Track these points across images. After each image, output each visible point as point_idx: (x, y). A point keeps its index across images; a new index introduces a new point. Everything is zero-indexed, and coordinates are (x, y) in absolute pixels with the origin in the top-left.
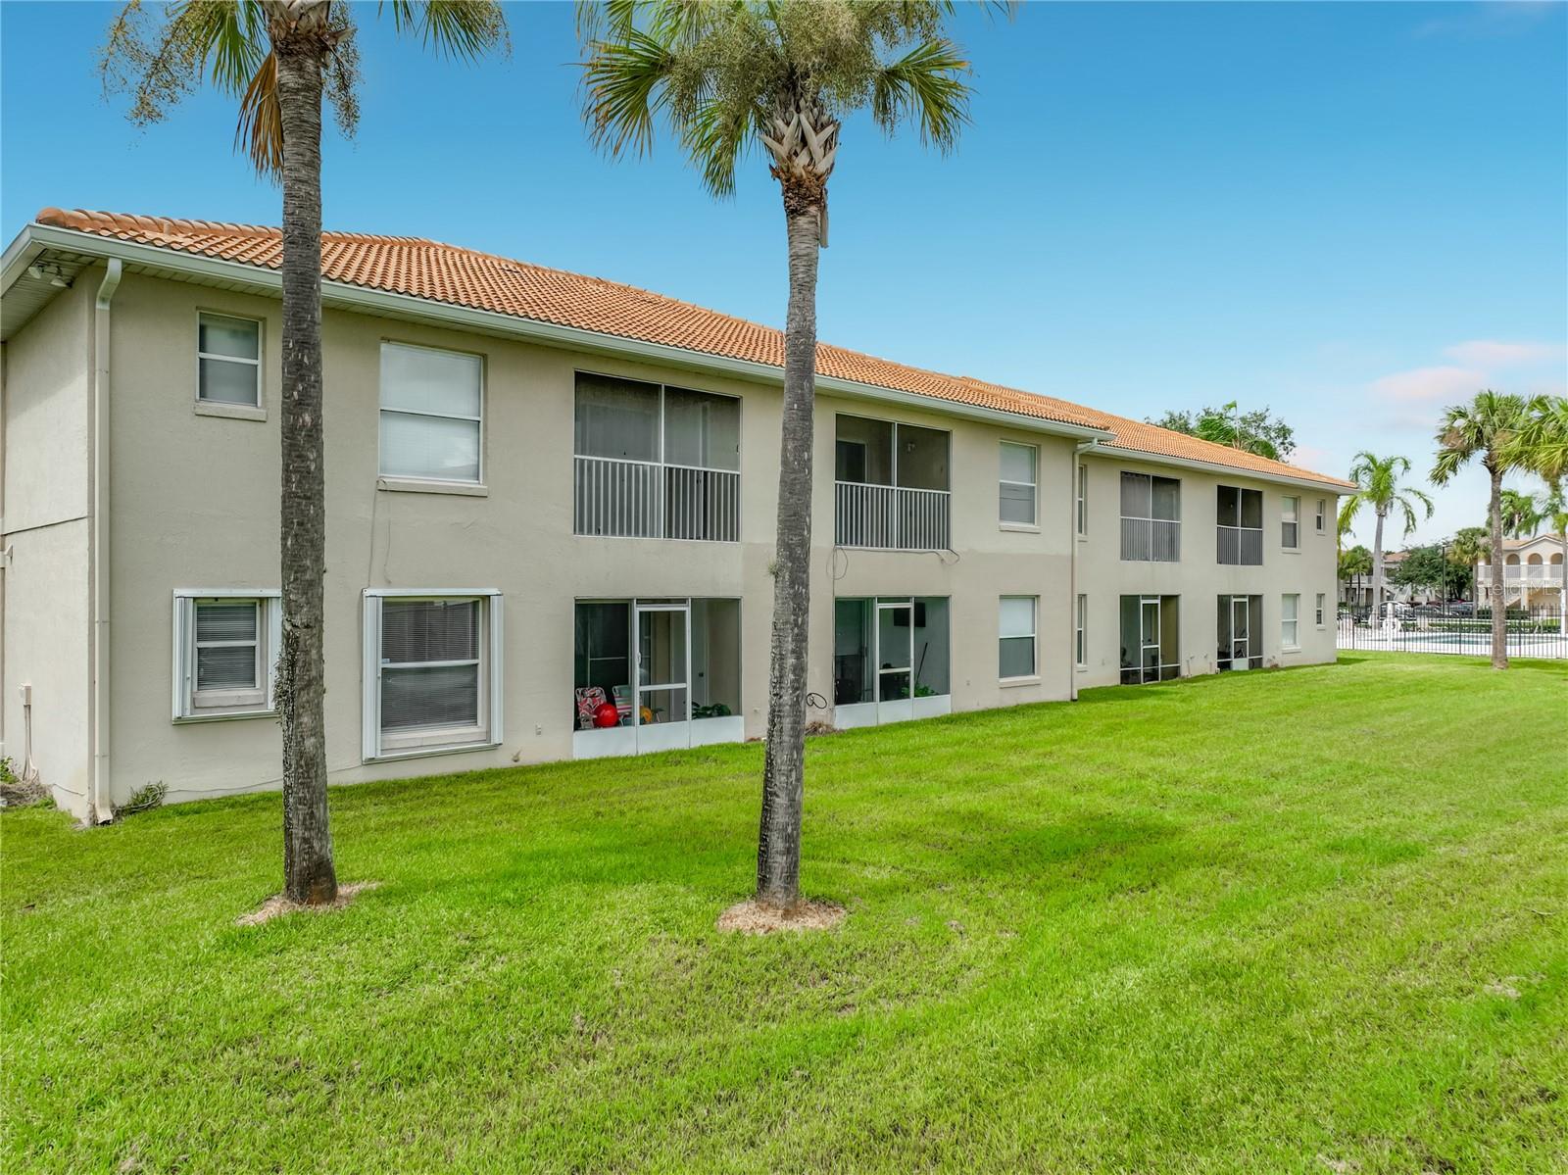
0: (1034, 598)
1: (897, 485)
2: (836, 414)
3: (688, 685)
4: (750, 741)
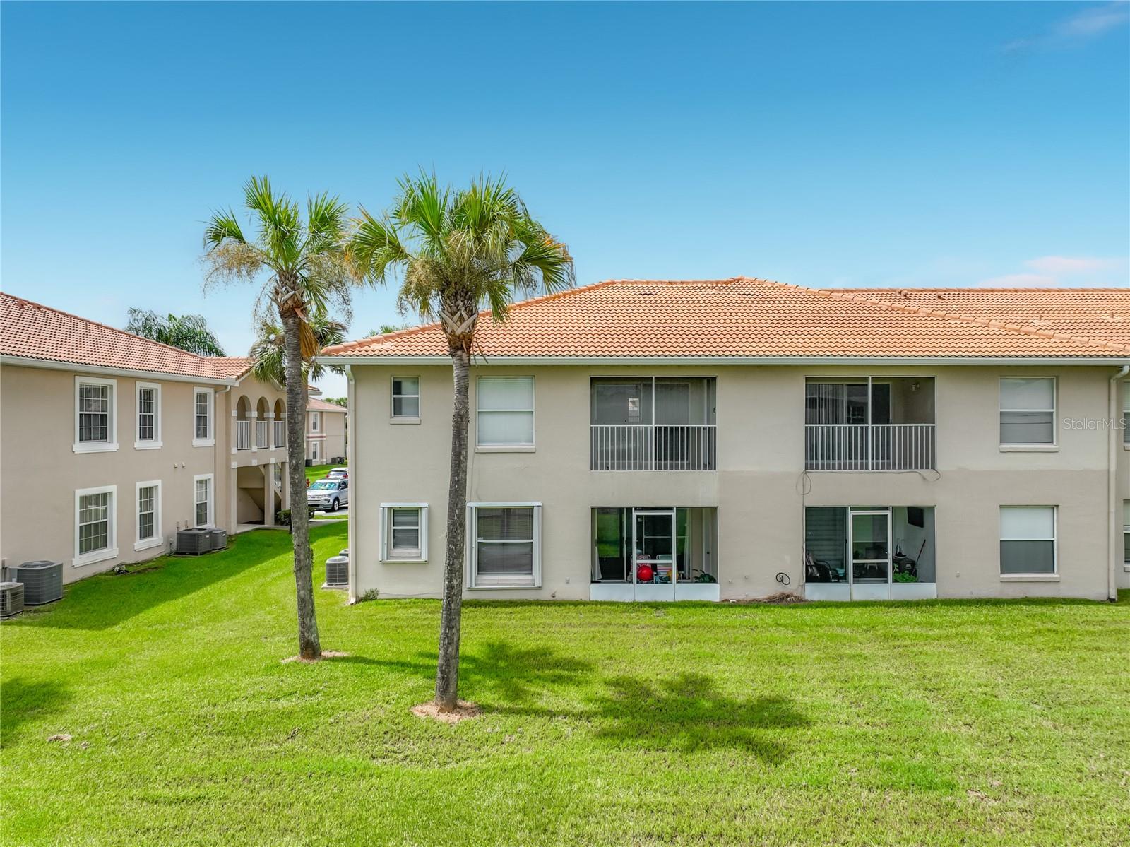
0: (1054, 508)
1: (872, 423)
2: (806, 378)
3: (674, 562)
4: (723, 601)
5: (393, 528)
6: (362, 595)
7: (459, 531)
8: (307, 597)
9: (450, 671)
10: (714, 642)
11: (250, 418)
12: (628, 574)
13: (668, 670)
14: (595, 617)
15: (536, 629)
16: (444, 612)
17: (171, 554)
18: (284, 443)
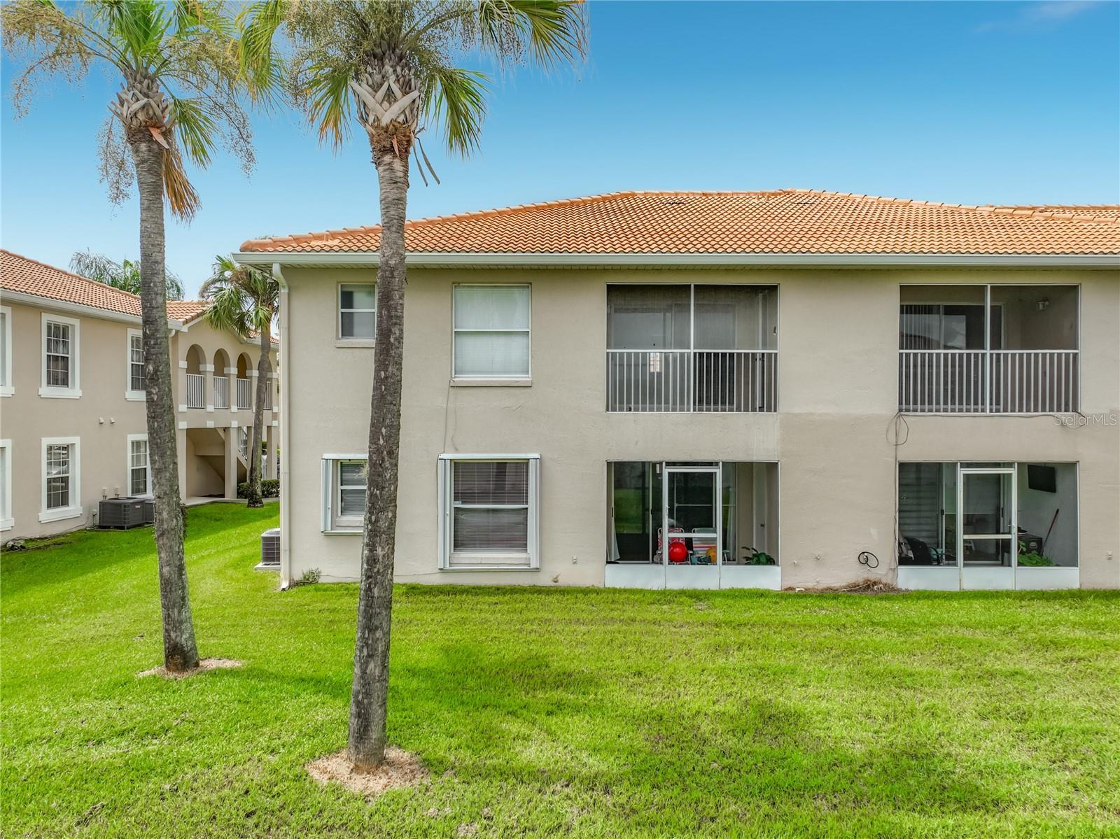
1: (991, 349)
2: (901, 286)
3: (718, 535)
4: (786, 590)
5: (340, 488)
6: (298, 577)
7: (387, 465)
8: (175, 577)
9: (370, 704)
10: (789, 649)
11: (205, 372)
12: (654, 554)
13: (729, 695)
14: (612, 610)
15: (528, 627)
16: (363, 603)
17: (92, 529)
18: (250, 405)
